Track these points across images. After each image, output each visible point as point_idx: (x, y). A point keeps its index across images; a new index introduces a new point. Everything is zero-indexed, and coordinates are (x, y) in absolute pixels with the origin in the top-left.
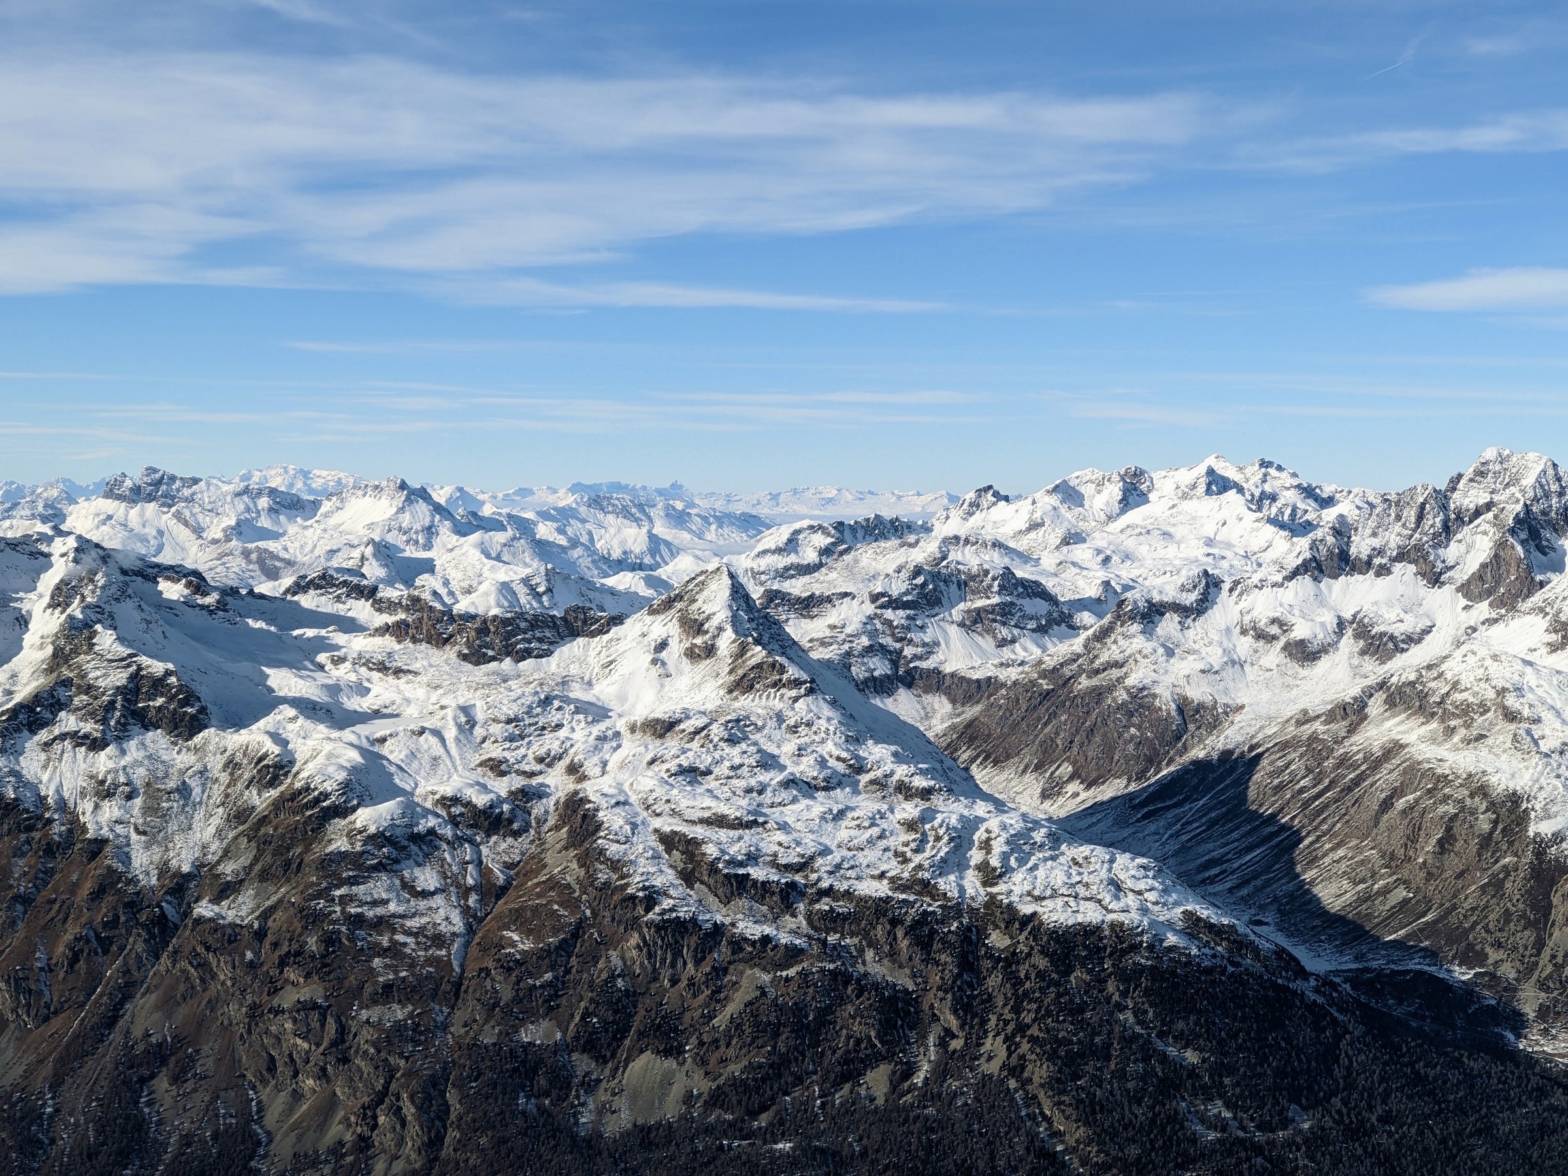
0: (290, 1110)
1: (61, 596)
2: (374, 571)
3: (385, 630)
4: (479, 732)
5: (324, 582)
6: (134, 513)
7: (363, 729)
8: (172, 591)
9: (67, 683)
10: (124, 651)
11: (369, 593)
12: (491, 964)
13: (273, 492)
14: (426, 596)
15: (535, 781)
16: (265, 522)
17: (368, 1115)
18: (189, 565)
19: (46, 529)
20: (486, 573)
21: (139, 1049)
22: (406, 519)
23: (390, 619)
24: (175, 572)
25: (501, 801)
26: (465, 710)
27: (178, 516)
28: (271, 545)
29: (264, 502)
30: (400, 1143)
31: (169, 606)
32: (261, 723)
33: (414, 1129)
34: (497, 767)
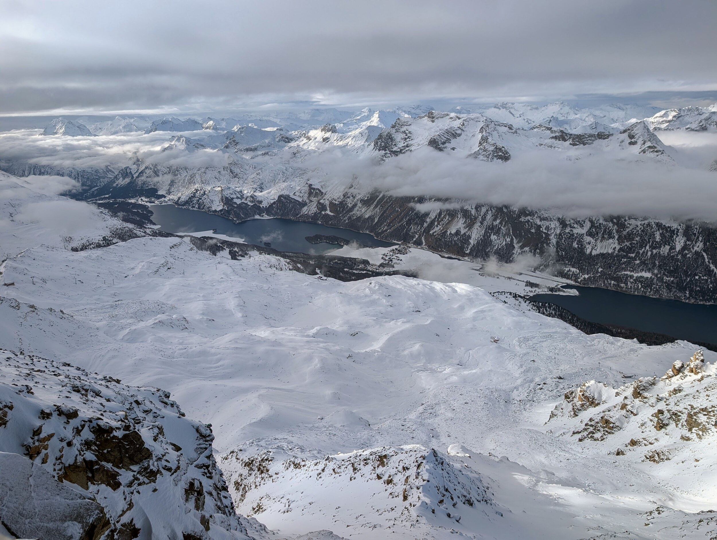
1: (481, 131)
5: (540, 126)
6: (500, 111)
9: (481, 149)
10: (494, 142)
11: (550, 129)
14: (564, 130)
19: (480, 115)
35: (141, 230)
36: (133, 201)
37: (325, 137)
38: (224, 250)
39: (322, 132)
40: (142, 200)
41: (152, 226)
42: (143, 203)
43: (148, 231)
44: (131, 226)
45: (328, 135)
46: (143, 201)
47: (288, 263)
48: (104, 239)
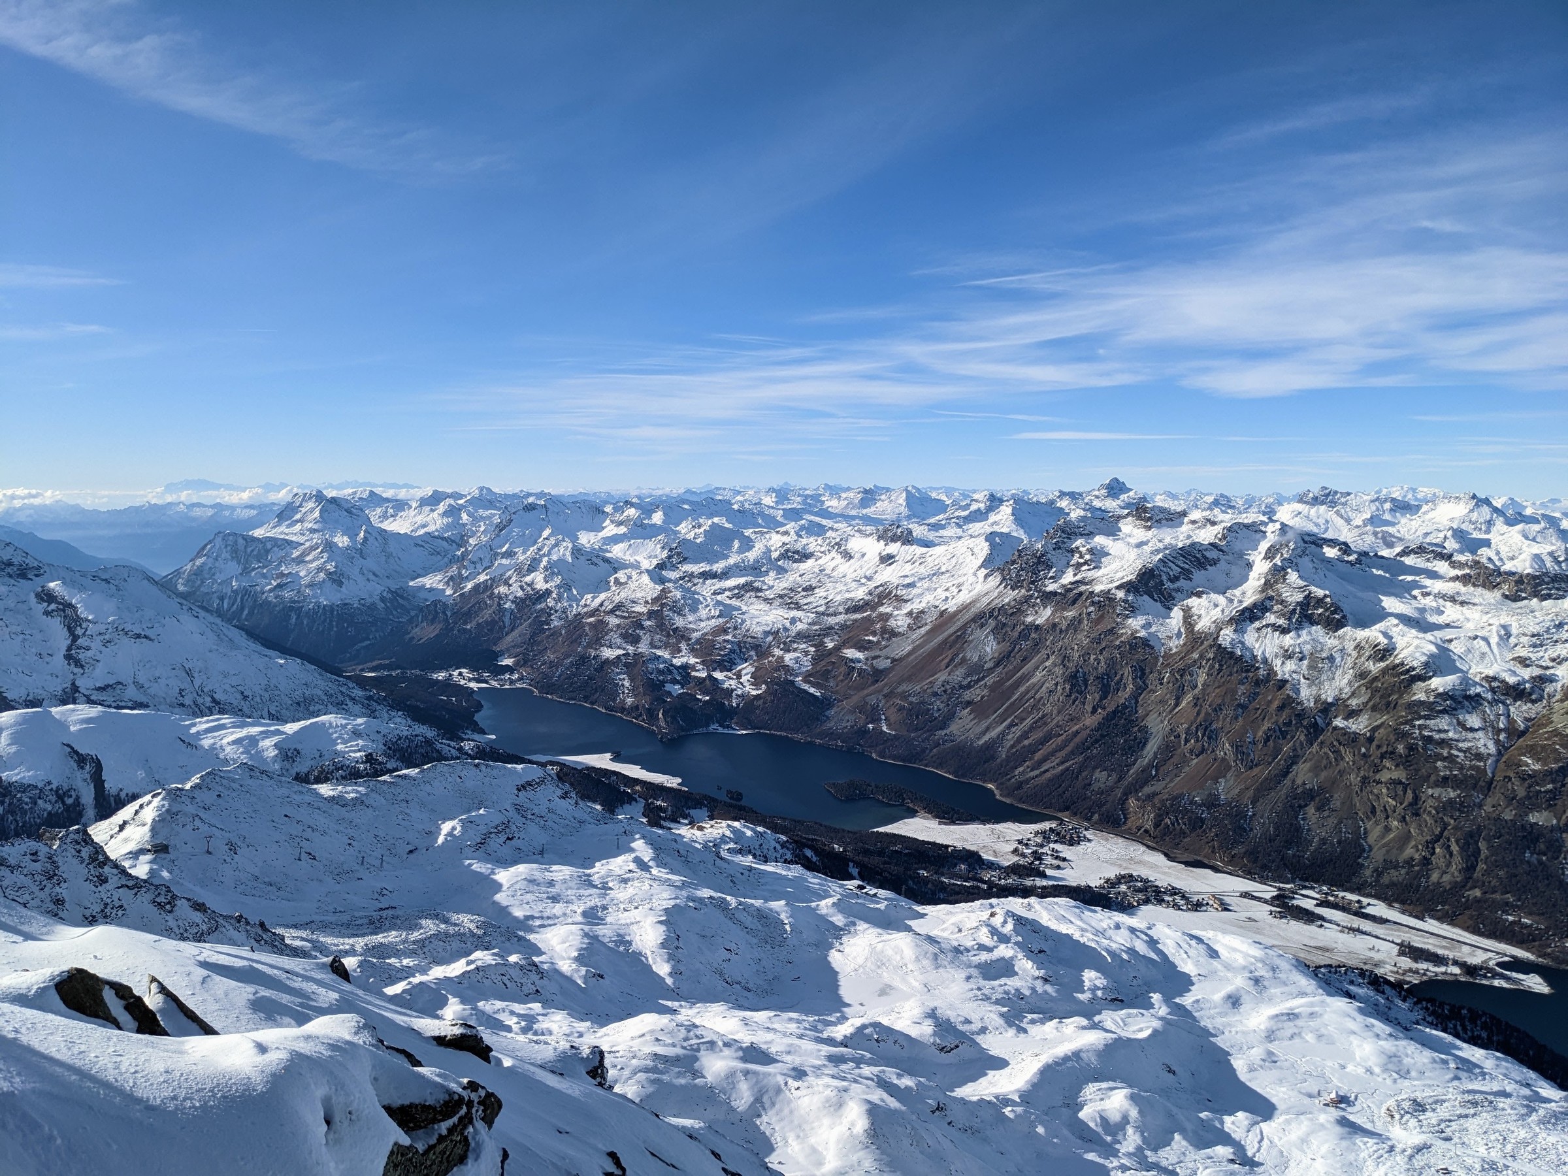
0: (1383, 836)
1: (1270, 554)
2: (1451, 545)
3: (1456, 578)
4: (1513, 640)
5: (1420, 550)
6: (1313, 511)
7: (1439, 634)
8: (1331, 552)
9: (1271, 598)
10: (1303, 584)
11: (1448, 557)
12: (1512, 774)
13: (1393, 500)
14: (1484, 560)
15: (1548, 672)
16: (1387, 516)
17: (1430, 845)
18: (1342, 539)
19: (1265, 519)
20: (1525, 548)
21: (1300, 790)
22: (1474, 516)
23: (1459, 573)
24: (1333, 543)
25: (1525, 681)
26: (1504, 627)
27: (1337, 513)
28: (1390, 529)
29: (1387, 506)
30: (1449, 865)
31: (1329, 561)
32: (1377, 626)
33: (1457, 859)
34: (1524, 662)
35: (453, 744)
36: (441, 676)
37: (884, 553)
38: (634, 803)
39: (878, 541)
40: (460, 674)
41: (477, 737)
42: (462, 682)
43: (467, 746)
44: (428, 732)
45: (893, 548)
46: (463, 677)
47: (783, 845)
48: (369, 758)
